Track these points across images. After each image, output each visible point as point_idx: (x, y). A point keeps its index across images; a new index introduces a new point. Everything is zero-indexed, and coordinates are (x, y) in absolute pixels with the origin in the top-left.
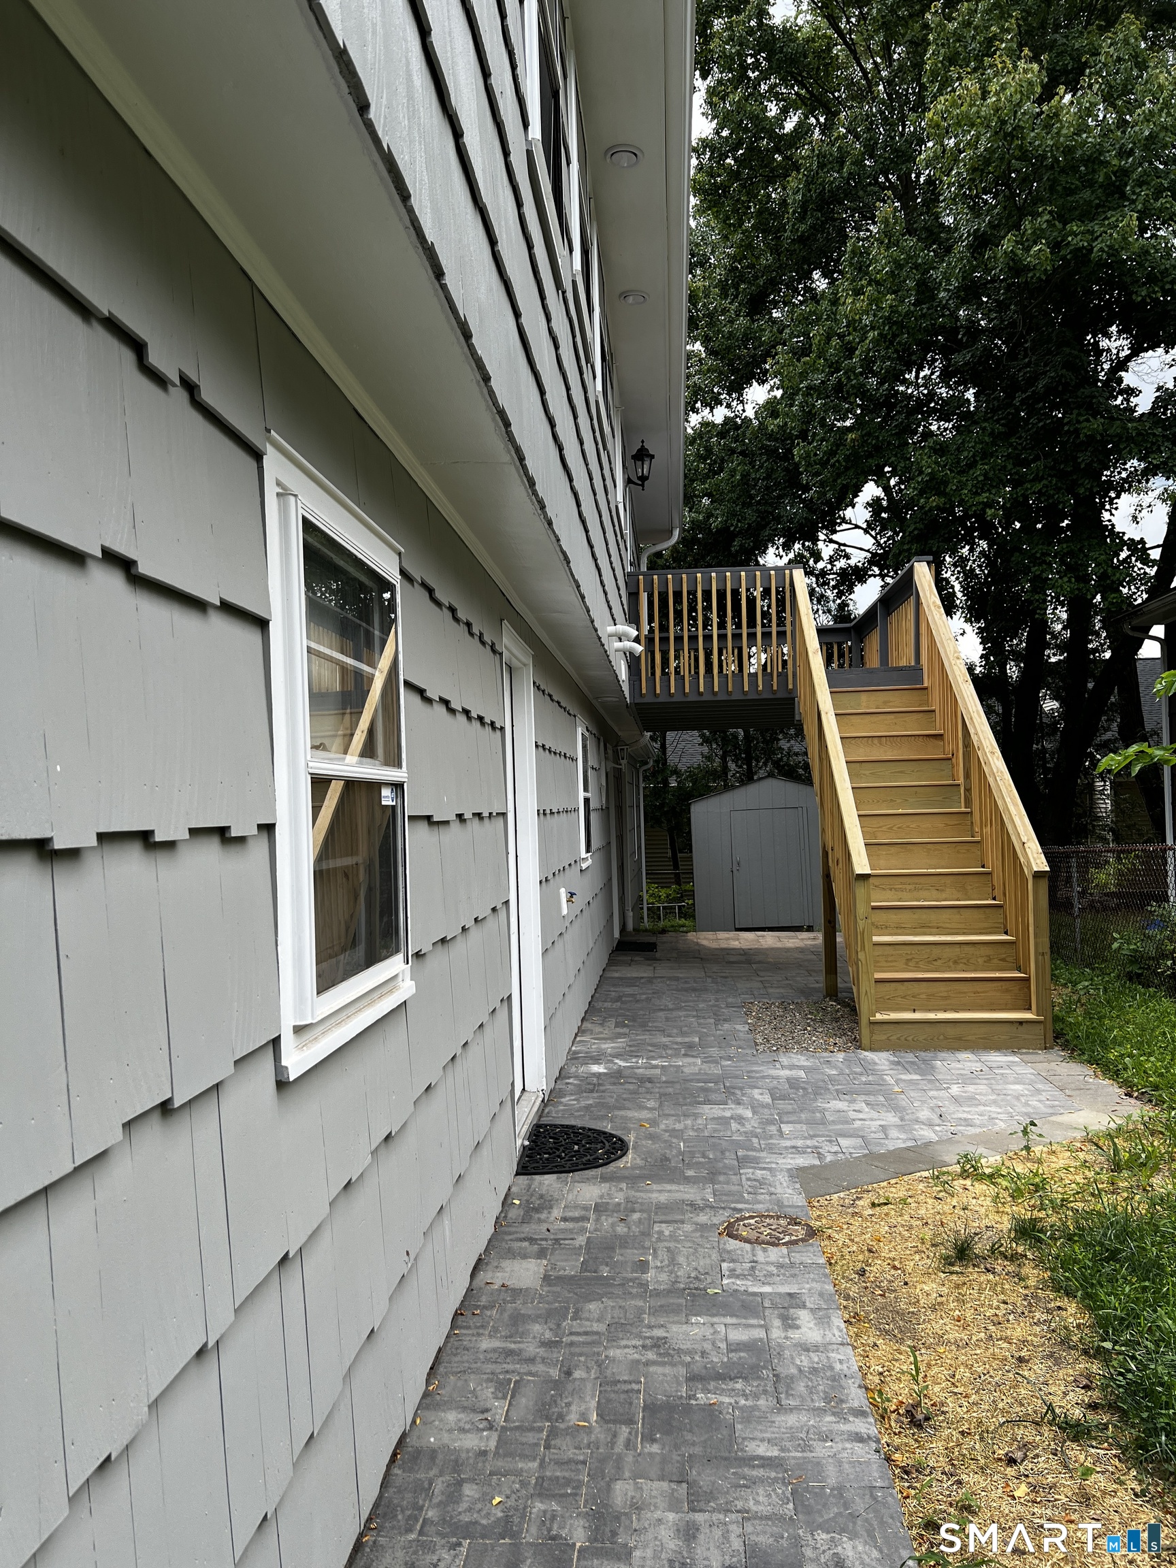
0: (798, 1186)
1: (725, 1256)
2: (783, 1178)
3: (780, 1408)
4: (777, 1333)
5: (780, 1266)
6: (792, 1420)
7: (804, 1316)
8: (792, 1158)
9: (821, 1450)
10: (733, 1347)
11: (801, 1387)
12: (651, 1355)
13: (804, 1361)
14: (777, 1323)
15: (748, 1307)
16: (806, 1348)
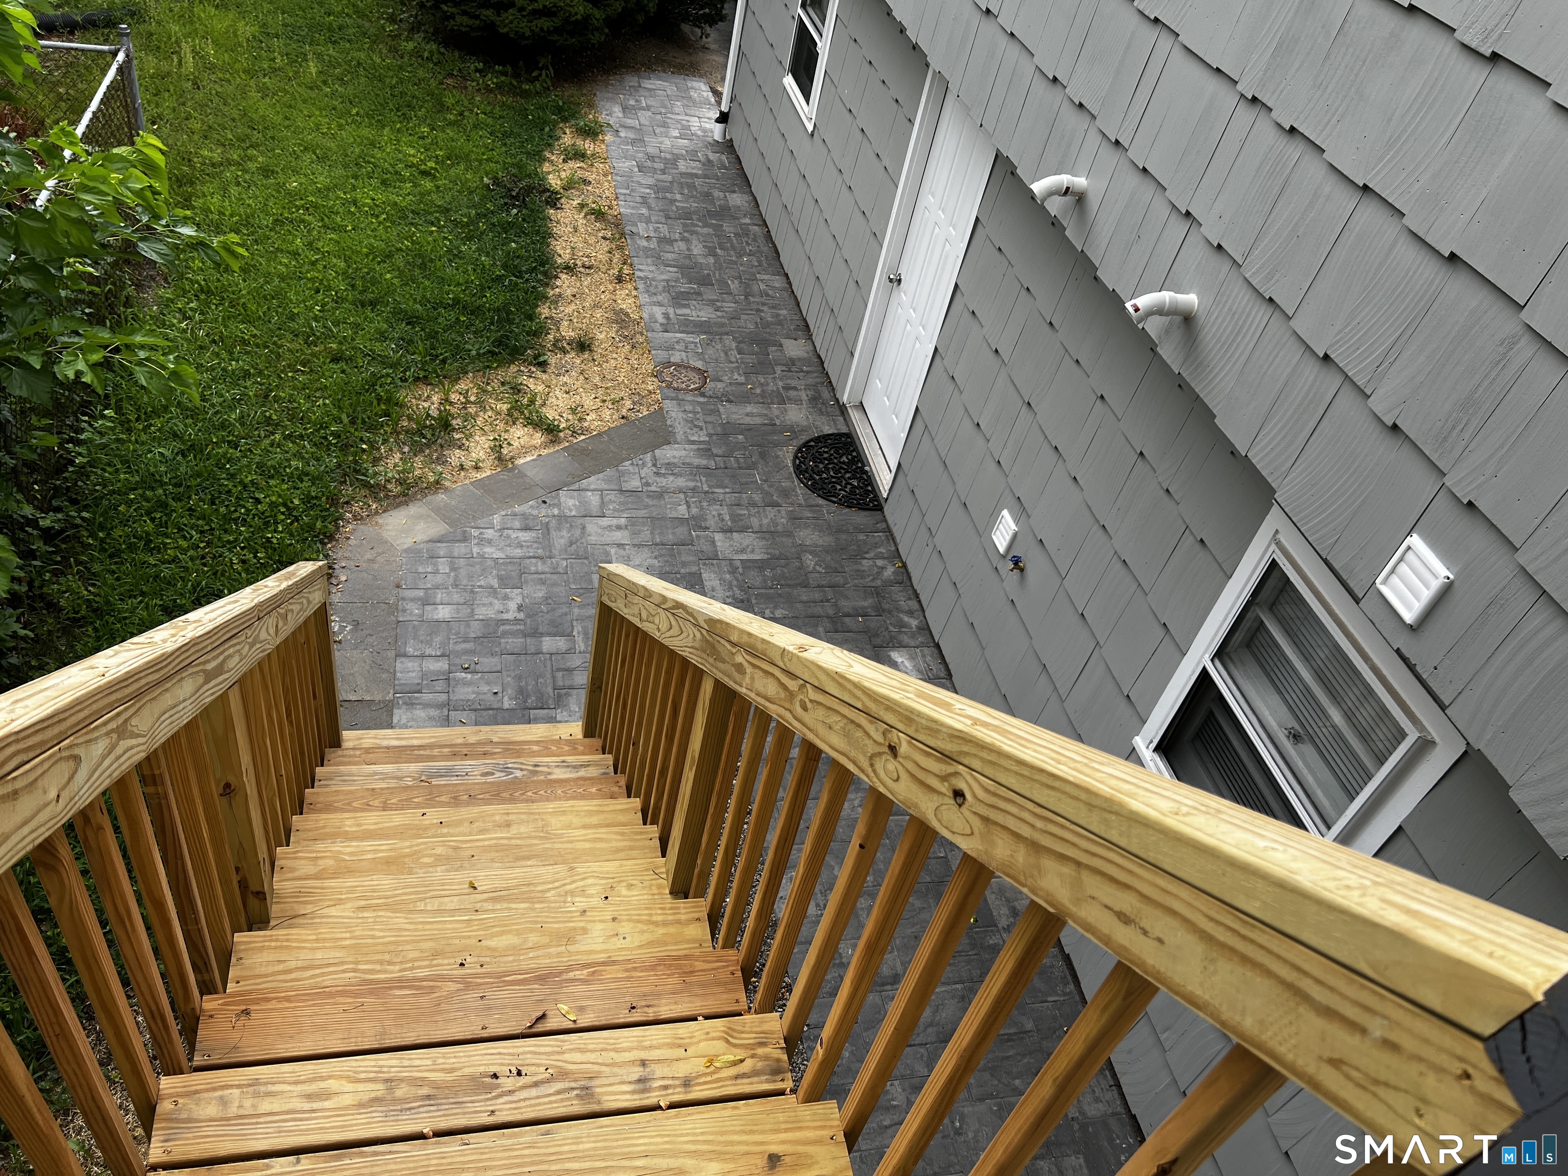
0: (669, 423)
1: (701, 356)
2: (680, 430)
3: (667, 281)
4: (671, 311)
5: (673, 349)
6: (663, 277)
7: (661, 319)
8: (674, 457)
9: (653, 268)
10: (687, 306)
11: (660, 288)
12: (719, 304)
13: (660, 298)
14: (671, 316)
15: (687, 326)
16: (660, 304)
